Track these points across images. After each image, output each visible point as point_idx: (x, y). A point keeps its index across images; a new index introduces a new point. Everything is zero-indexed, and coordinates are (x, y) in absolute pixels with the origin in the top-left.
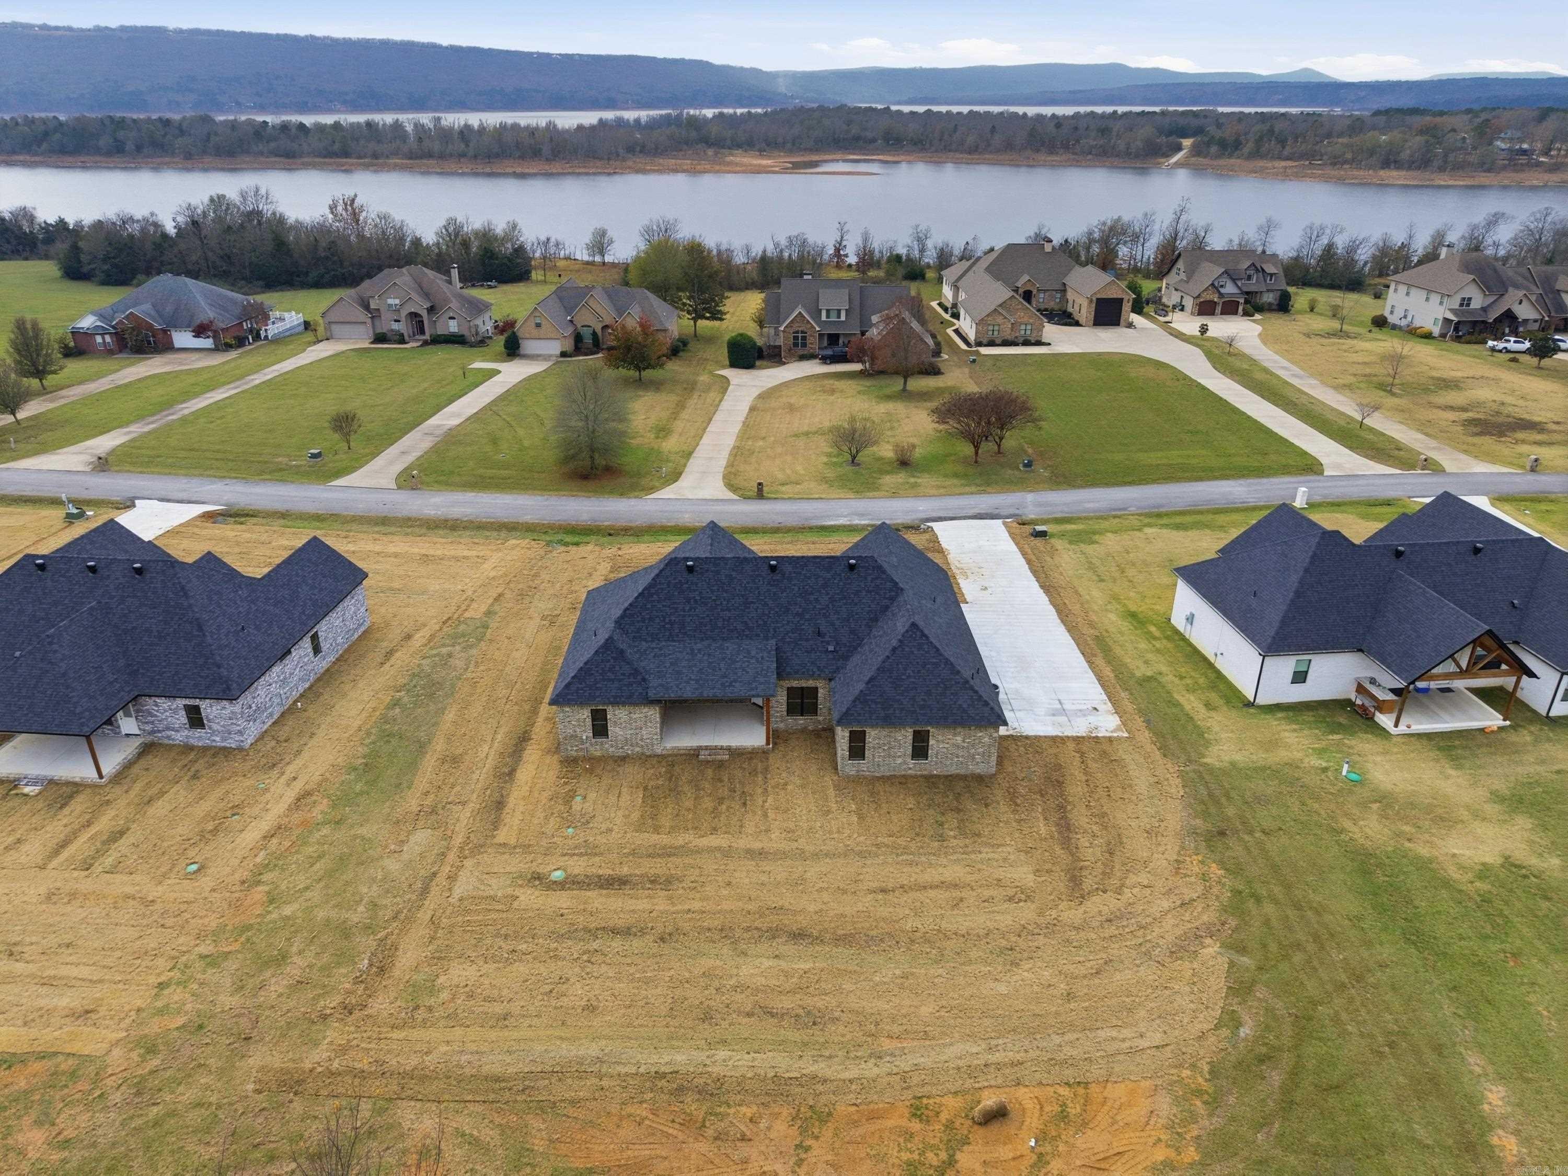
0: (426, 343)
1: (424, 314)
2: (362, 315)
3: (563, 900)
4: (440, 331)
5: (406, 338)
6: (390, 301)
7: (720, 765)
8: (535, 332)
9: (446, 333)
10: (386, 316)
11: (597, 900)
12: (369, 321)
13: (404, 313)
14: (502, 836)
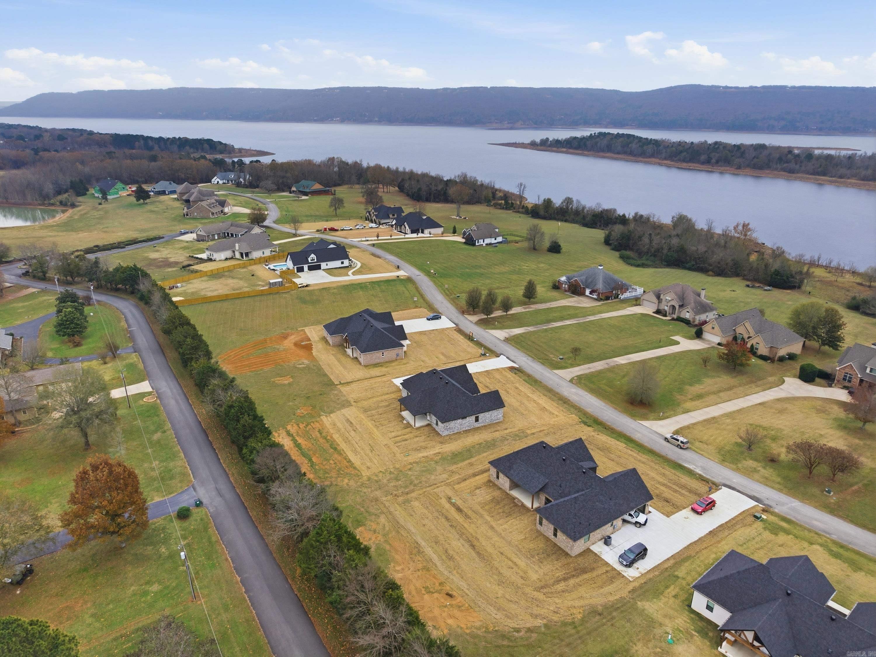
0: (673, 319)
1: (677, 307)
2: (655, 300)
3: (447, 506)
4: (682, 316)
5: (667, 314)
6: (667, 298)
7: (516, 505)
8: (711, 330)
9: (684, 317)
10: (664, 303)
11: (453, 511)
12: (657, 303)
13: (669, 304)
14: (456, 487)
